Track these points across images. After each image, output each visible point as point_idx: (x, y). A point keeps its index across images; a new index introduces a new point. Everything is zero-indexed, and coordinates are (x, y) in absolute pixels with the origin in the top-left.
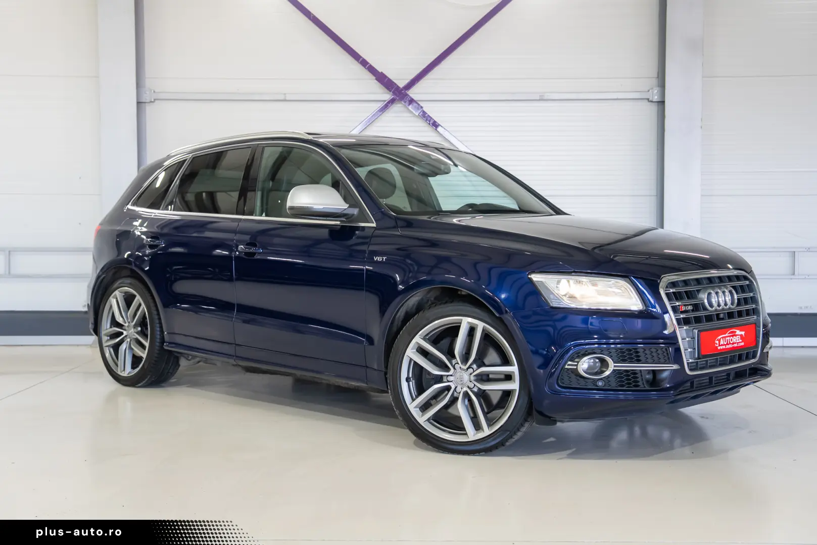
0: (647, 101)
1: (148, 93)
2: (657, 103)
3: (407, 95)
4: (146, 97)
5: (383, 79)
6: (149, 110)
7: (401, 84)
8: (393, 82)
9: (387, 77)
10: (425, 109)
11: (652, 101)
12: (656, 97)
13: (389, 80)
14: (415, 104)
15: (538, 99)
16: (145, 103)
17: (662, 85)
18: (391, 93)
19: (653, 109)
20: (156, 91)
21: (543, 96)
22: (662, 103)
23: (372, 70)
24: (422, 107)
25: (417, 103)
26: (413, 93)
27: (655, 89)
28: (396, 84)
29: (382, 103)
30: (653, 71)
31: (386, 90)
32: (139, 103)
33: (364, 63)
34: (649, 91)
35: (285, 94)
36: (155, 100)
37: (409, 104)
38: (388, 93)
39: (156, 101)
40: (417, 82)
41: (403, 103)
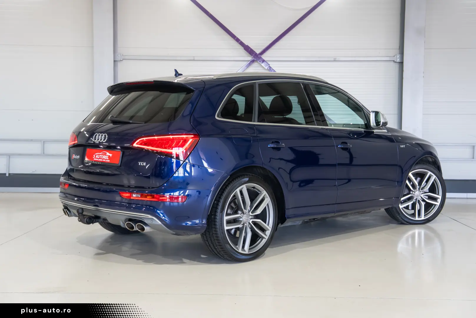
0: (393, 62)
1: (119, 55)
2: (399, 63)
3: (261, 58)
4: (118, 58)
5: (247, 49)
6: (120, 65)
7: (258, 52)
9: (250, 48)
10: (270, 66)
11: (396, 62)
12: (398, 60)
15: (333, 60)
16: (118, 61)
17: (402, 53)
18: (252, 57)
19: (397, 66)
20: (124, 55)
21: (336, 59)
22: (401, 63)
23: (242, 44)
24: (269, 65)
25: (266, 62)
26: (264, 57)
27: (397, 55)
28: (255, 52)
29: (247, 62)
30: (397, 45)
31: (250, 55)
32: (114, 61)
33: (238, 40)
34: (394, 56)
35: (194, 57)
37: (262, 63)
38: (250, 57)
39: (124, 60)
40: (267, 51)
41: (259, 62)
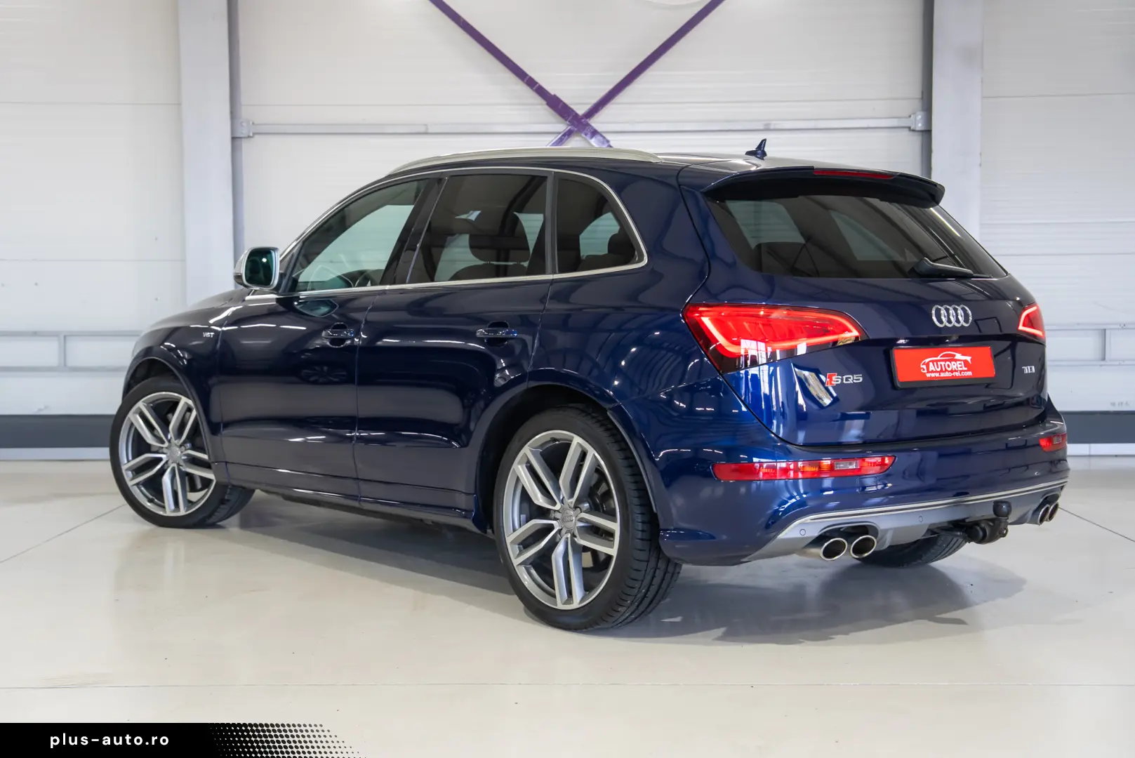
0: (907, 129)
1: (244, 124)
2: (920, 133)
3: (588, 125)
4: (243, 131)
5: (556, 105)
6: (245, 146)
7: (581, 111)
8: (570, 108)
9: (562, 101)
10: (611, 143)
11: (914, 131)
12: (920, 125)
13: (565, 104)
14: (599, 138)
15: (762, 128)
16: (241, 138)
17: (928, 108)
18: (568, 122)
19: (916, 141)
20: (256, 123)
21: (769, 124)
22: (927, 133)
23: (541, 92)
24: (608, 141)
25: (602, 136)
26: (597, 122)
27: (916, 114)
28: (573, 111)
29: (556, 135)
30: (915, 90)
31: (560, 119)
32: (234, 139)
33: (531, 83)
34: (910, 116)
35: (426, 125)
36: (254, 134)
37: (592, 137)
38: (561, 123)
39: (256, 136)
40: (602, 108)
41: (583, 135)
